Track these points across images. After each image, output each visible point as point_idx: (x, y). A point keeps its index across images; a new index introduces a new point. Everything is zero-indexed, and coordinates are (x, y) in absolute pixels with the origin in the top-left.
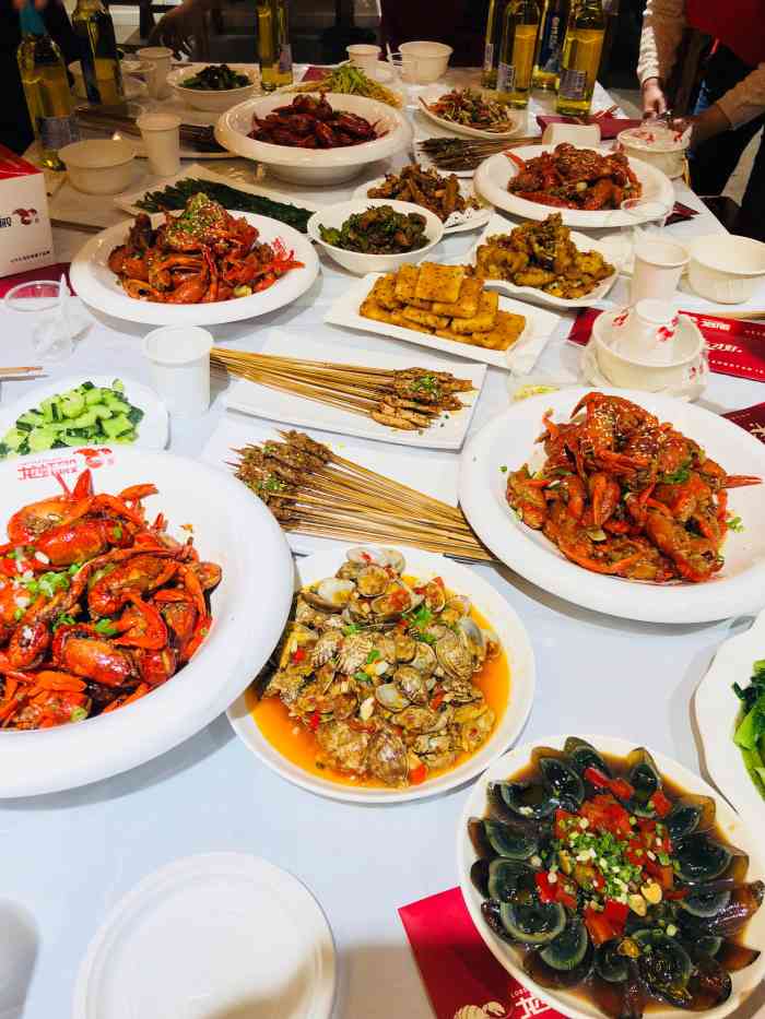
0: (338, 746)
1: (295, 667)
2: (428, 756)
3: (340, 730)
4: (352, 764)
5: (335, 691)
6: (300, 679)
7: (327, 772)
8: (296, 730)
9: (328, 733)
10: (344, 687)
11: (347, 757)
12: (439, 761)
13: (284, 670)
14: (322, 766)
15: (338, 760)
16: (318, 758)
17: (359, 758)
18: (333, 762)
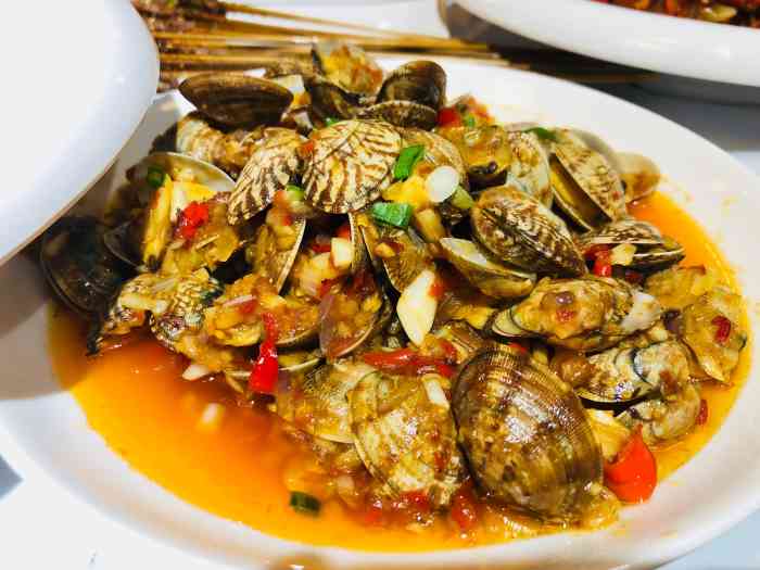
0: (355, 428)
1: (186, 247)
2: (641, 408)
3: (350, 384)
4: (411, 477)
5: (316, 270)
6: (203, 275)
7: (333, 517)
8: (212, 414)
9: (312, 401)
10: (343, 252)
11: (391, 460)
12: (676, 418)
13: (156, 265)
14: (309, 505)
15: (361, 473)
16: (295, 482)
17: (429, 452)
18: (346, 485)
